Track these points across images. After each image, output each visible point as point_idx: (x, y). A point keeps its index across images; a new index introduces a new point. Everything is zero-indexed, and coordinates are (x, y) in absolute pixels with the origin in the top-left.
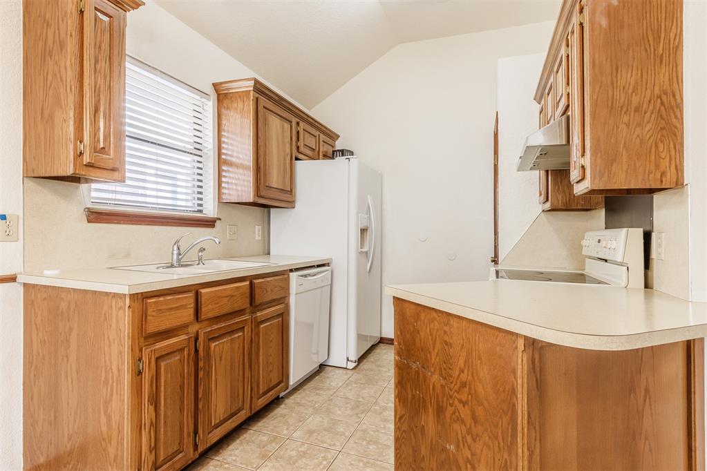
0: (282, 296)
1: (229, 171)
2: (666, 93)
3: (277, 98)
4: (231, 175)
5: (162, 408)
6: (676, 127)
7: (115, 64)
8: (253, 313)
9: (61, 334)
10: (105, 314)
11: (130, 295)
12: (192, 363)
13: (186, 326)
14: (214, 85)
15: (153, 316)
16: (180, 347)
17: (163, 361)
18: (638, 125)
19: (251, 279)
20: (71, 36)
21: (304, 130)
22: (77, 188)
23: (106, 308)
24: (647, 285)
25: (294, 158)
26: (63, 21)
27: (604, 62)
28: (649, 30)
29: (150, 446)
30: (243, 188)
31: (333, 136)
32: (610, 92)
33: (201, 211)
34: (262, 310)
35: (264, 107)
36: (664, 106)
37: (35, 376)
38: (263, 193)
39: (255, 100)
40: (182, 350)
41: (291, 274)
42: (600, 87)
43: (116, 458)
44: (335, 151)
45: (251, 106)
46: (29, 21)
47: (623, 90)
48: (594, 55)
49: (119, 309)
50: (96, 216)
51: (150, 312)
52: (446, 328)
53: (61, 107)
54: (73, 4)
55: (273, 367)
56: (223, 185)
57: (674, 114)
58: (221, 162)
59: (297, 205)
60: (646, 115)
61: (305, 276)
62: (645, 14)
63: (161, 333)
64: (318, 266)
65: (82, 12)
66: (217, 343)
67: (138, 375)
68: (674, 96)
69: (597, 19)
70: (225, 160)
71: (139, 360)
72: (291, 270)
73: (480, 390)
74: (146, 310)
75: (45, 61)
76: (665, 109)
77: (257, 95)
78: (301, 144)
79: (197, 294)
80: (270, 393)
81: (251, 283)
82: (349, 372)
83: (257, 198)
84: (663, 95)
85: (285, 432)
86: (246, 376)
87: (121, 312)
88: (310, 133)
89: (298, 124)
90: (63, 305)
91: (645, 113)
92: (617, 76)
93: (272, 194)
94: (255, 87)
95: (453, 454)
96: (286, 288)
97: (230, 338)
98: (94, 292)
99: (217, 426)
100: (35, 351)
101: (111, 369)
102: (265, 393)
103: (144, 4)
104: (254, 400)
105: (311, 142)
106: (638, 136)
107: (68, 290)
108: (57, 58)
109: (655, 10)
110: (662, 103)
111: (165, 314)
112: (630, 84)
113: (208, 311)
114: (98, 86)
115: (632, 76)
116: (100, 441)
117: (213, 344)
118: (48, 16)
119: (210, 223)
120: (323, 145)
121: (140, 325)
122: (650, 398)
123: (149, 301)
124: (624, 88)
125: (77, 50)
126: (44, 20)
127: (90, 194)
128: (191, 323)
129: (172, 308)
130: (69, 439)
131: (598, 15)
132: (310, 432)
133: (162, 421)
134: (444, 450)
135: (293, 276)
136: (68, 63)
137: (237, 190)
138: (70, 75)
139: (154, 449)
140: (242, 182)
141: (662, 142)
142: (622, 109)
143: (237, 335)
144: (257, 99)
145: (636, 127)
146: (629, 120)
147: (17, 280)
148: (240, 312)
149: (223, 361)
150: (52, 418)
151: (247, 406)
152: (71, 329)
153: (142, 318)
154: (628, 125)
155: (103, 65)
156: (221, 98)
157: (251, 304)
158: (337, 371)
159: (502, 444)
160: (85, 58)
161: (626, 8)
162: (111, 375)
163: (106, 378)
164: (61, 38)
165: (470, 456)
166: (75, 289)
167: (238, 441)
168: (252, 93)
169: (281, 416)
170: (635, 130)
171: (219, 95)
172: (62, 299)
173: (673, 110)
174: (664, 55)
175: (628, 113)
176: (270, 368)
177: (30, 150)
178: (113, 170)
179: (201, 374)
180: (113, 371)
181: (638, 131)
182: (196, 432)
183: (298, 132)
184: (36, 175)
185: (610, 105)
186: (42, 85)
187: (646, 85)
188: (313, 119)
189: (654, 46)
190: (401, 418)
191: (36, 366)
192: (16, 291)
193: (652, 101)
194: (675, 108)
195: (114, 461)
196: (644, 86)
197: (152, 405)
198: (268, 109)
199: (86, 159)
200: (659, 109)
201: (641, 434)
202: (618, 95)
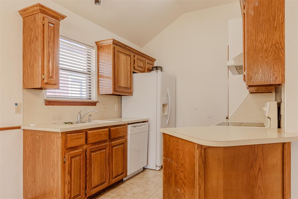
0: (124, 135)
1: (102, 80)
2: (278, 43)
3: (124, 46)
4: (103, 82)
5: (73, 177)
6: (282, 58)
7: (56, 42)
8: (110, 142)
9: (36, 148)
10: (52, 140)
11: (61, 132)
12: (84, 161)
13: (82, 146)
14: (96, 43)
15: (70, 141)
16: (80, 154)
17: (73, 158)
18: (266, 57)
19: (109, 127)
20: (40, 34)
21: (137, 59)
22: (41, 91)
23: (52, 138)
25: (132, 72)
26: (37, 29)
27: (252, 31)
28: (271, 16)
29: (68, 191)
30: (108, 87)
31: (153, 60)
32: (255, 44)
33: (90, 99)
34: (114, 141)
35: (117, 51)
36: (277, 49)
37: (27, 165)
38: (117, 90)
39: (113, 48)
40: (80, 155)
41: (128, 125)
42: (251, 41)
43: (56, 194)
44: (153, 67)
45: (111, 51)
46: (25, 29)
47: (260, 42)
48: (248, 27)
49: (57, 138)
50: (49, 103)
51: (68, 139)
52: (177, 144)
53: (37, 62)
54: (41, 22)
55: (119, 166)
56: (100, 86)
57: (281, 52)
58: (99, 76)
59: (134, 94)
60: (270, 53)
61: (135, 127)
62: (269, 9)
63: (73, 148)
64: (142, 122)
65: (44, 25)
66: (95, 153)
67: (64, 163)
68: (281, 44)
69: (250, 12)
70: (101, 75)
71: (64, 157)
72: (128, 124)
73: (186, 166)
74: (67, 138)
75: (31, 44)
76: (277, 50)
77: (114, 46)
78: (136, 65)
79: (86, 133)
80: (118, 177)
81: (109, 129)
82: (157, 171)
83: (114, 92)
84: (276, 44)
85: (124, 193)
86: (107, 168)
87: (58, 139)
88: (140, 60)
89: (134, 56)
90: (37, 137)
91: (269, 52)
92: (257, 36)
93: (121, 90)
94: (113, 42)
95: (179, 192)
96: (126, 132)
97: (100, 152)
98: (48, 132)
99: (94, 188)
100: (27, 155)
101: (54, 161)
102: (116, 177)
103: (66, 17)
104: (111, 179)
105: (141, 64)
106: (266, 62)
107: (39, 131)
108: (35, 43)
109: (273, 7)
110: (276, 47)
111: (74, 140)
112: (263, 39)
113: (91, 140)
114: (49, 52)
115: (264, 36)
116: (51, 188)
117: (93, 154)
118: (32, 27)
119: (94, 104)
120: (147, 65)
121: (65, 145)
122: (261, 172)
123: (68, 135)
124: (260, 41)
125: (42, 40)
126: (30, 29)
127: (46, 93)
128: (84, 145)
129: (76, 138)
130: (39, 188)
131: (250, 10)
132: (134, 194)
133: (73, 182)
134: (177, 191)
135: (129, 126)
136: (39, 45)
137: (106, 88)
138: (40, 50)
139: (70, 192)
140: (108, 85)
141: (276, 64)
142: (259, 50)
143: (103, 151)
144: (114, 47)
145: (265, 58)
146: (263, 55)
147: (21, 128)
148: (105, 141)
149: (97, 161)
150: (33, 180)
151: (107, 181)
152: (40, 146)
153: (65, 142)
154: (262, 57)
155: (51, 44)
156: (99, 48)
157: (109, 138)
158: (151, 171)
159: (191, 185)
160: (45, 42)
161: (262, 6)
162: (54, 163)
163: (53, 164)
164: (37, 35)
165: (183, 192)
166: (41, 131)
167: (104, 196)
168: (112, 45)
169: (123, 188)
170: (265, 59)
171: (98, 47)
172: (37, 135)
173: (281, 51)
174: (277, 27)
175: (262, 52)
176: (118, 166)
177: (25, 78)
178: (55, 84)
179: (88, 166)
180: (55, 161)
181: (266, 60)
182: (86, 189)
183: (134, 60)
184: (27, 88)
185: (254, 49)
186: (30, 53)
187: (270, 40)
188: (141, 53)
189: (273, 23)
190: (165, 182)
191: (28, 161)
192: (20, 132)
193: (272, 47)
194: (281, 49)
195: (56, 195)
196: (269, 40)
197: (69, 175)
198: (119, 51)
199: (45, 81)
200: (275, 50)
201: (256, 186)
202: (258, 45)
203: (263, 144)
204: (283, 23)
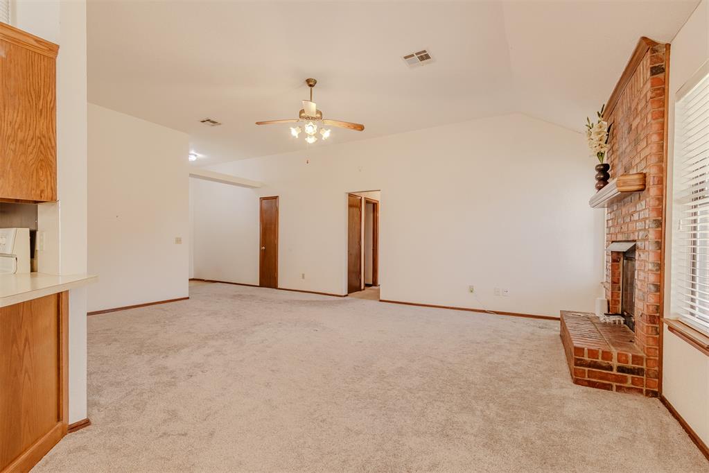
2: (44, 137)
18: (23, 153)
24: (32, 270)
28: (32, 88)
36: (43, 145)
57: (50, 152)
62: (28, 76)
68: (50, 140)
76: (44, 148)
91: (29, 146)
92: (4, 111)
106: (23, 161)
109: (36, 76)
110: (41, 143)
112: (16, 121)
115: (18, 116)
122: (29, 344)
124: (11, 123)
141: (41, 169)
142: (9, 137)
145: (21, 155)
146: (16, 148)
154: (14, 151)
161: (13, 63)
170: (20, 157)
173: (50, 150)
174: (43, 111)
175: (14, 143)
181: (23, 158)
187: (30, 127)
189: (35, 101)
193: (34, 139)
196: (28, 127)
200: (40, 147)
201: (21, 370)
202: (6, 128)
203: (31, 301)
204: (53, 108)
